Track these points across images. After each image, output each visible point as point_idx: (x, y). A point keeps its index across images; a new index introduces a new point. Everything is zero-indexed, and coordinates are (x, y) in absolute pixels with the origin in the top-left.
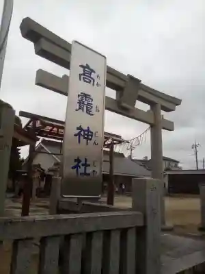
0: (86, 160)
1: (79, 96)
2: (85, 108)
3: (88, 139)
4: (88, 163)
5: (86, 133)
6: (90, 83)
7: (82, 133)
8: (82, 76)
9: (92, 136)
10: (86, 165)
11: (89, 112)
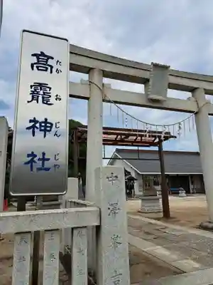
0: (44, 154)
1: (31, 86)
2: (40, 98)
3: (45, 131)
4: (46, 157)
5: (43, 124)
6: (46, 70)
7: (38, 125)
8: (35, 65)
9: (51, 127)
10: (44, 159)
11: (46, 101)
